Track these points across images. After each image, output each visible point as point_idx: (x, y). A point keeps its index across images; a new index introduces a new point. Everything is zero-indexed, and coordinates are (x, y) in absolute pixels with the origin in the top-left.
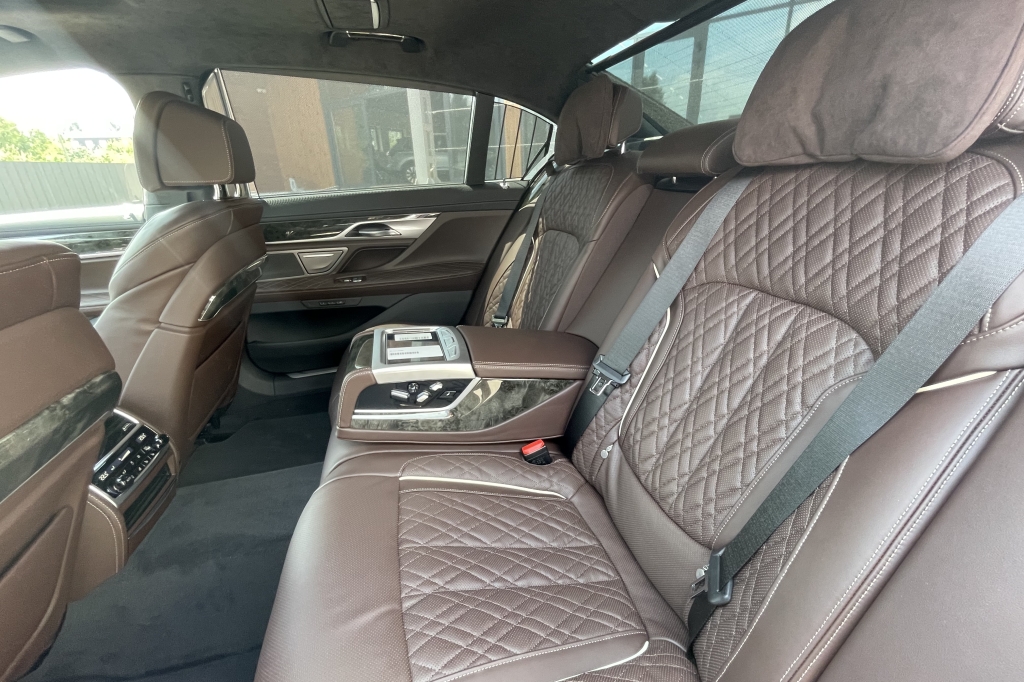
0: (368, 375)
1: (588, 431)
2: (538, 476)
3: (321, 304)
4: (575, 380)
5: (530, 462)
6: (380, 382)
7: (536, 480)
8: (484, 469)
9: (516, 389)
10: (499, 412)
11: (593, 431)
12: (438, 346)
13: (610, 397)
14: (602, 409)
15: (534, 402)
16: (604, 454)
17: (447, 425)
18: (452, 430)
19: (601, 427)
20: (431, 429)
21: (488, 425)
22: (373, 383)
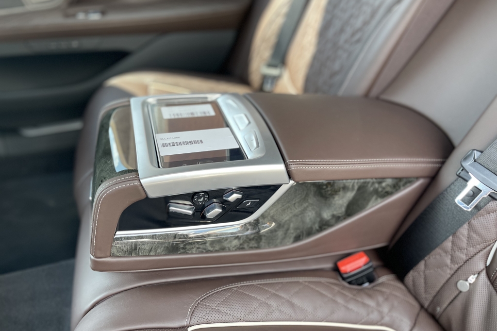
0: (135, 187)
1: (438, 250)
2: (364, 305)
3: (53, 46)
4: (417, 178)
5: (350, 283)
6: (152, 194)
7: (362, 311)
8: (296, 301)
9: (341, 193)
10: (314, 223)
11: (446, 252)
12: (228, 129)
13: (482, 211)
14: (466, 226)
15: (361, 208)
16: (464, 286)
17: (245, 242)
18: (251, 248)
19: (460, 249)
20: (223, 249)
21: (297, 238)
22: (143, 196)
